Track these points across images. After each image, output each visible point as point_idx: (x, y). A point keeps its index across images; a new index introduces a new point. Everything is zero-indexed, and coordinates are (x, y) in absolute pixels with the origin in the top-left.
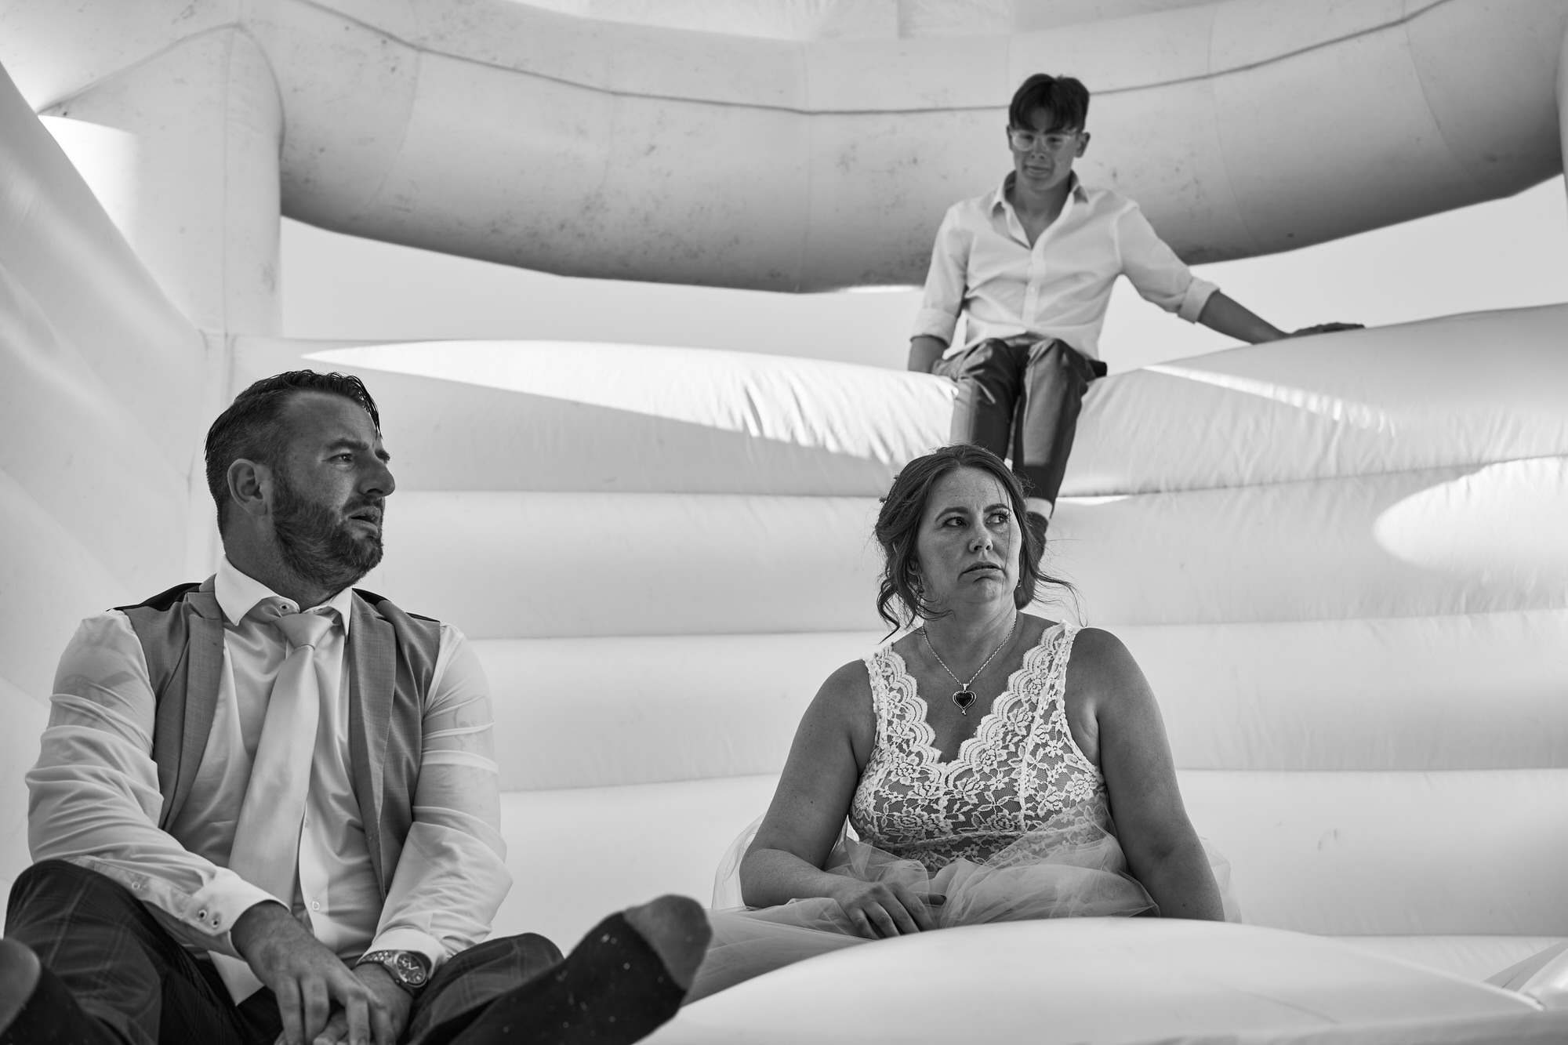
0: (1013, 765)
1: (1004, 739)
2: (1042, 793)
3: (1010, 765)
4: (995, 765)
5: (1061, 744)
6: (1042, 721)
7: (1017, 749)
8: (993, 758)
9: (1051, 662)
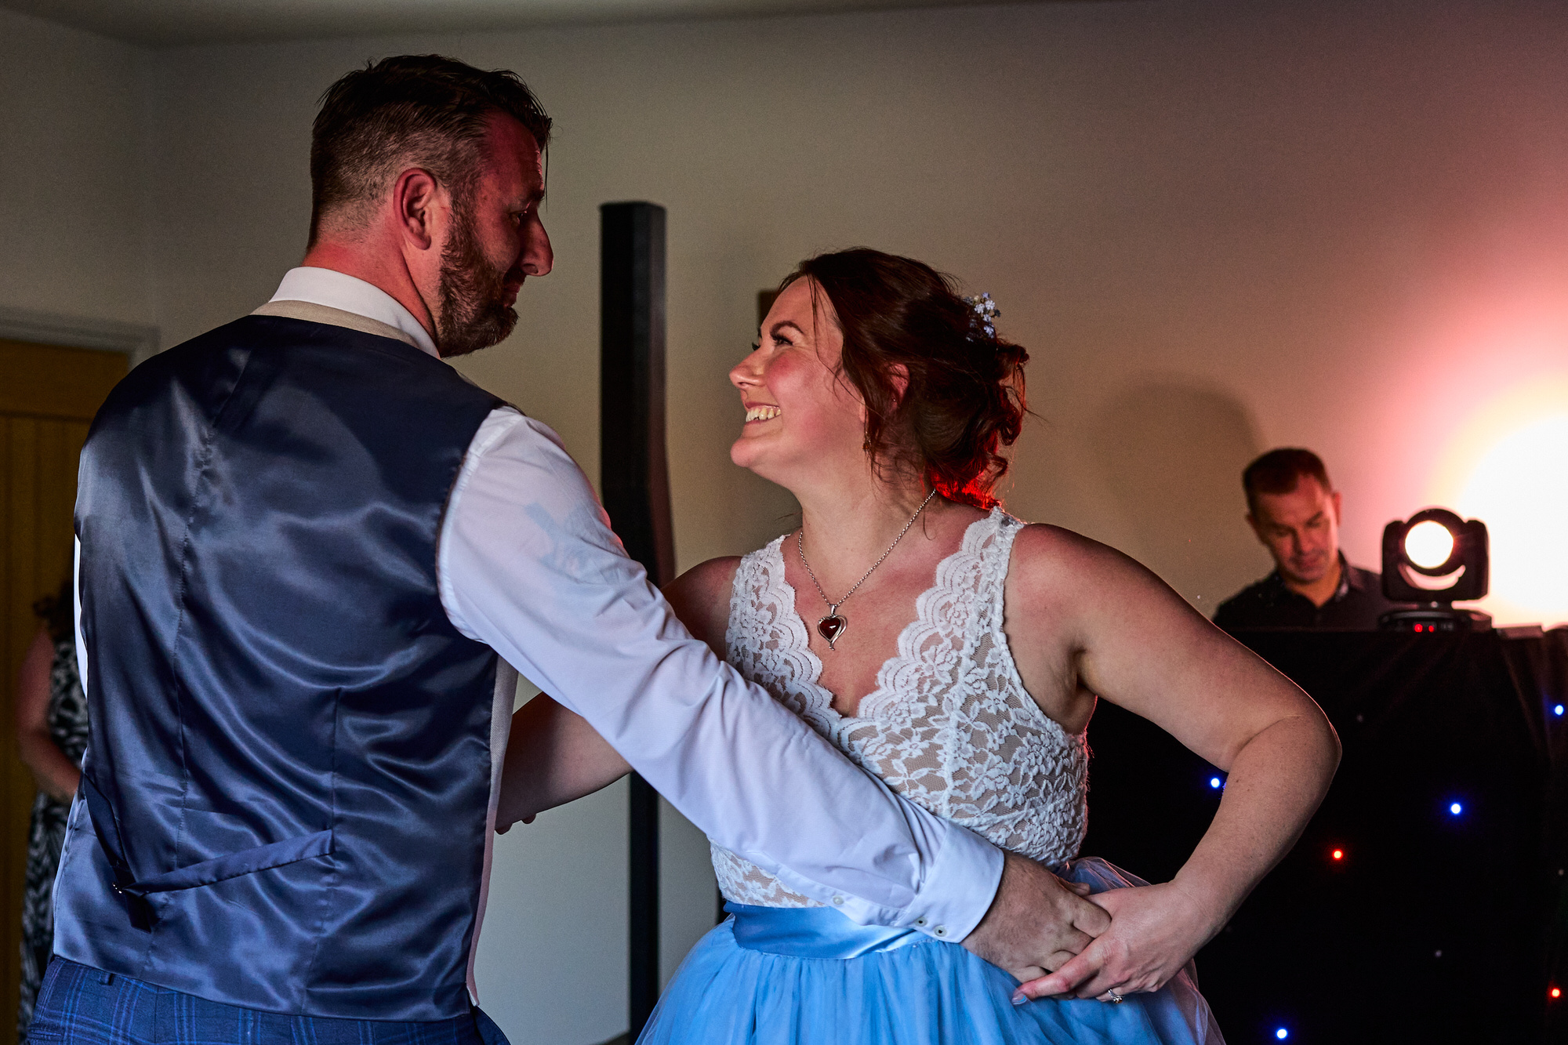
0: (935, 725)
1: (920, 687)
2: (978, 765)
3: (931, 725)
4: (909, 724)
5: (1003, 696)
6: (973, 664)
7: (939, 701)
8: (905, 714)
9: (977, 579)
